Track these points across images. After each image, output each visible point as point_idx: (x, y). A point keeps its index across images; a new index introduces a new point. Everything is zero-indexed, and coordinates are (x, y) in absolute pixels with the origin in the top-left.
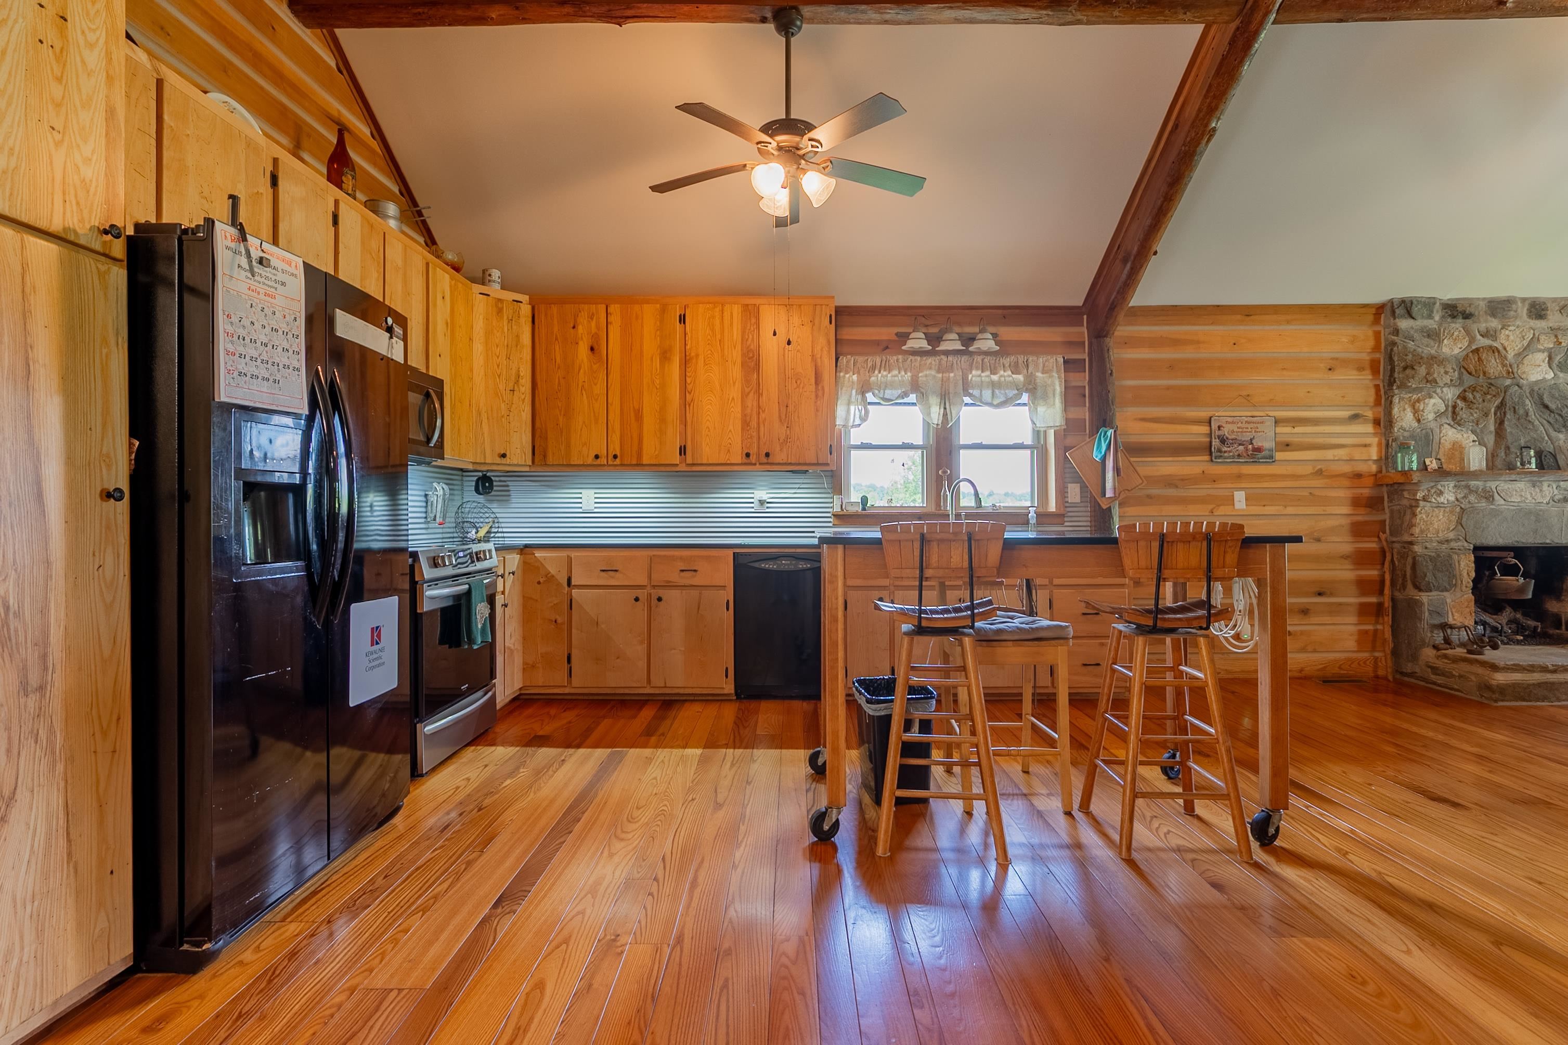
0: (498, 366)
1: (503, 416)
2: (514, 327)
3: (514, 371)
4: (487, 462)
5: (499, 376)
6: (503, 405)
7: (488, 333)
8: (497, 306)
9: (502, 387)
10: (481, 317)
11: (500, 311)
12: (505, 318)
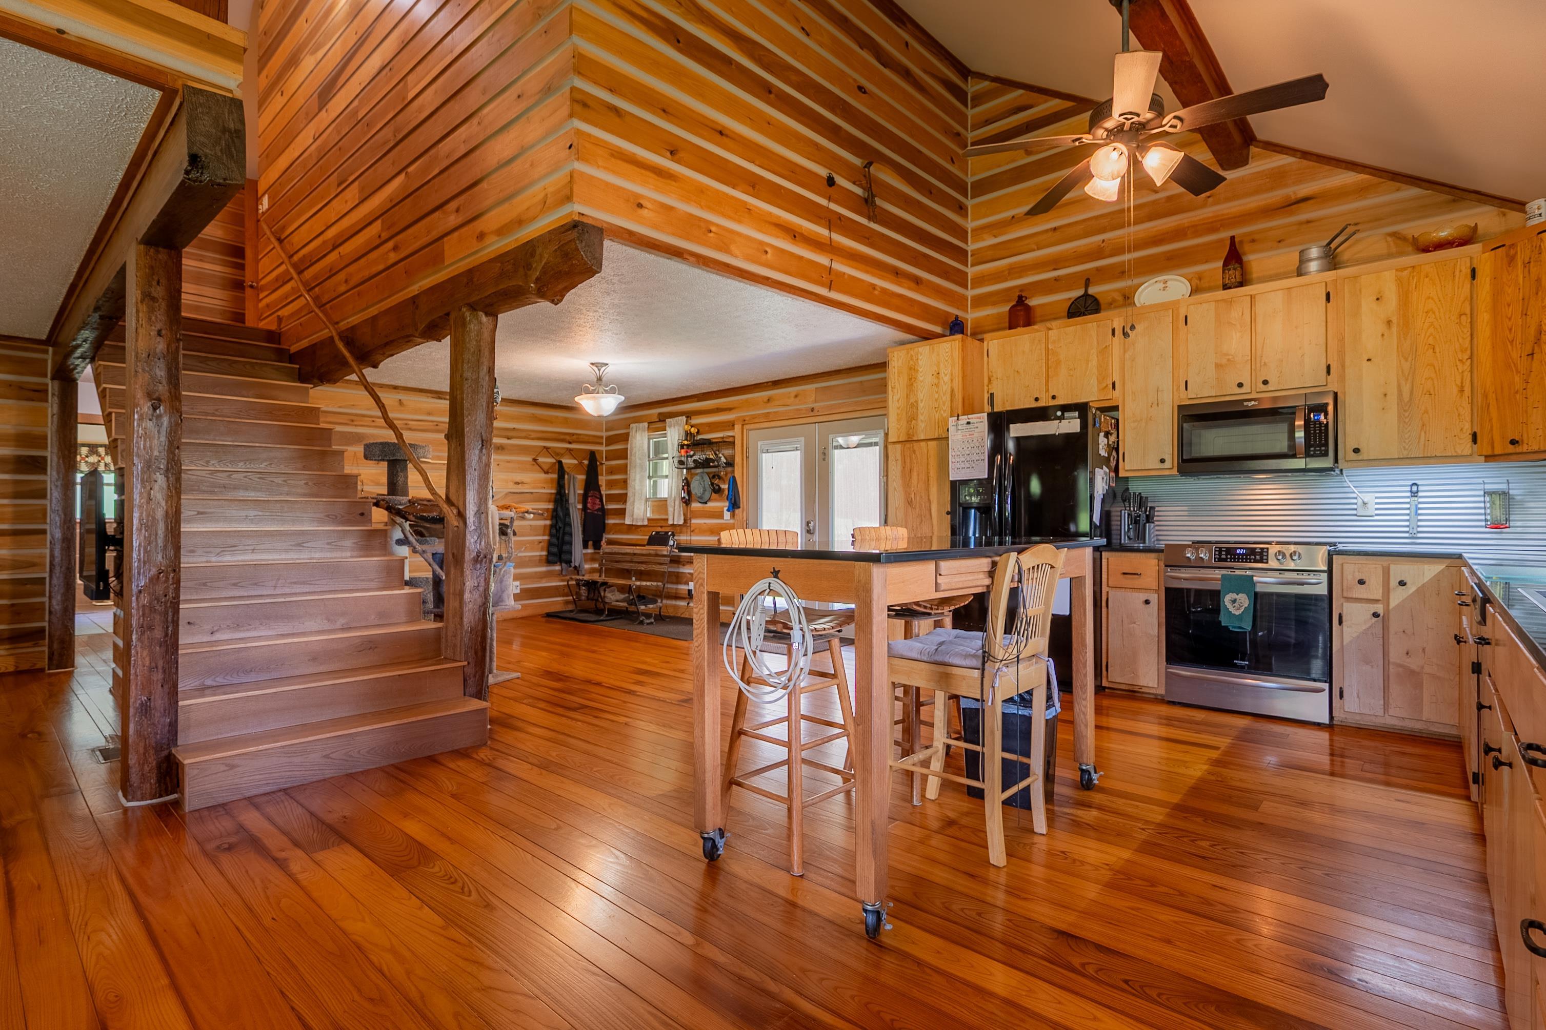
0: (1510, 330)
1: (1517, 392)
2: (1533, 270)
3: (1532, 331)
4: (1496, 453)
5: (1512, 342)
6: (1517, 379)
7: (1497, 293)
8: (1507, 255)
9: (1515, 355)
10: (1488, 280)
11: (1511, 260)
12: (1520, 264)
